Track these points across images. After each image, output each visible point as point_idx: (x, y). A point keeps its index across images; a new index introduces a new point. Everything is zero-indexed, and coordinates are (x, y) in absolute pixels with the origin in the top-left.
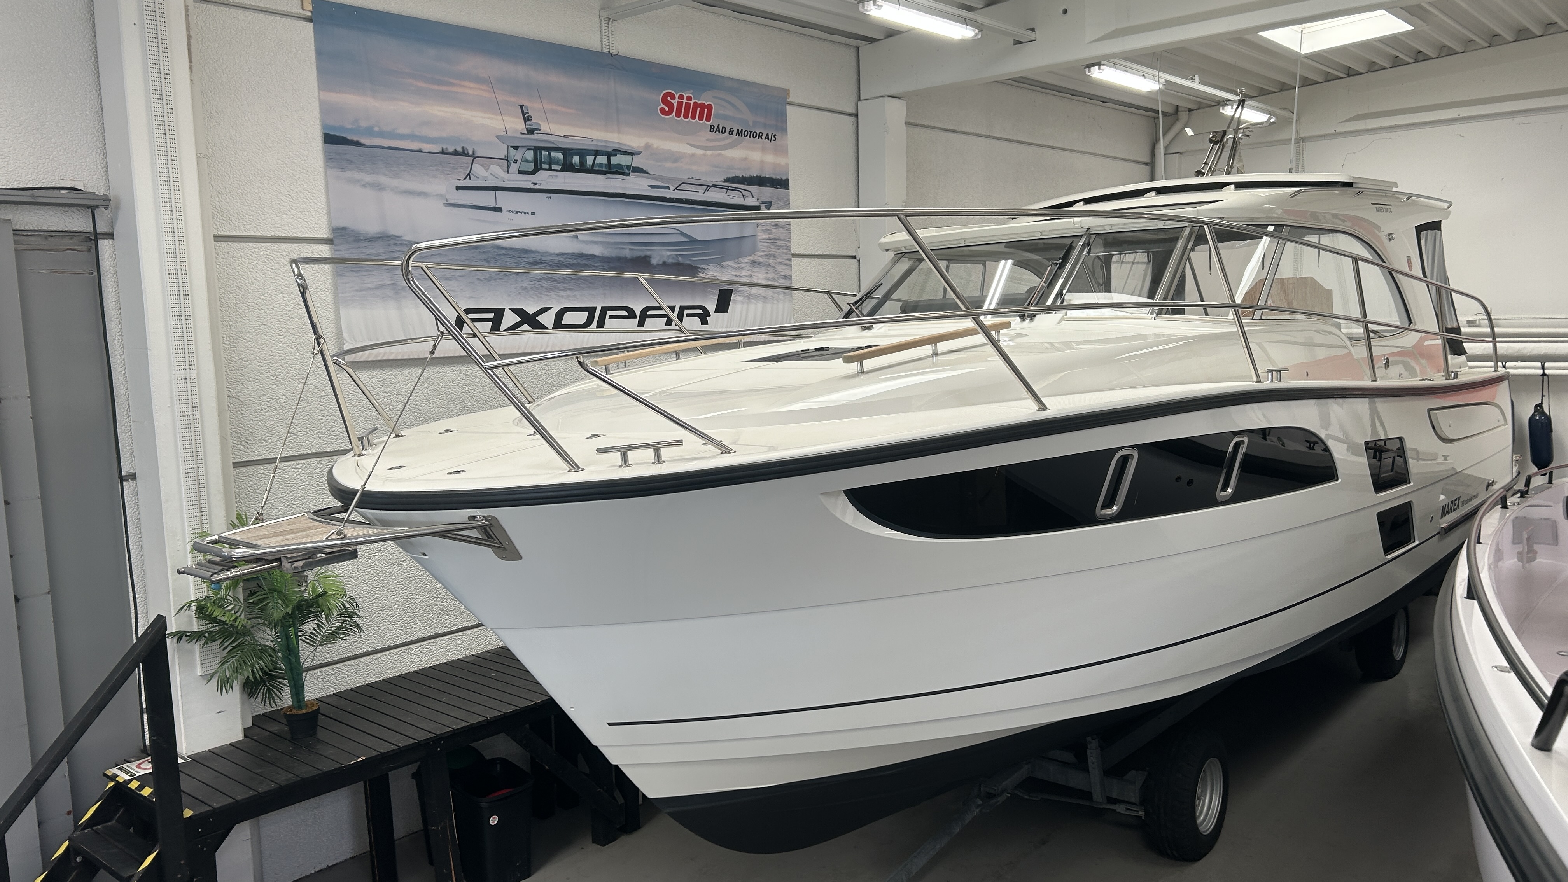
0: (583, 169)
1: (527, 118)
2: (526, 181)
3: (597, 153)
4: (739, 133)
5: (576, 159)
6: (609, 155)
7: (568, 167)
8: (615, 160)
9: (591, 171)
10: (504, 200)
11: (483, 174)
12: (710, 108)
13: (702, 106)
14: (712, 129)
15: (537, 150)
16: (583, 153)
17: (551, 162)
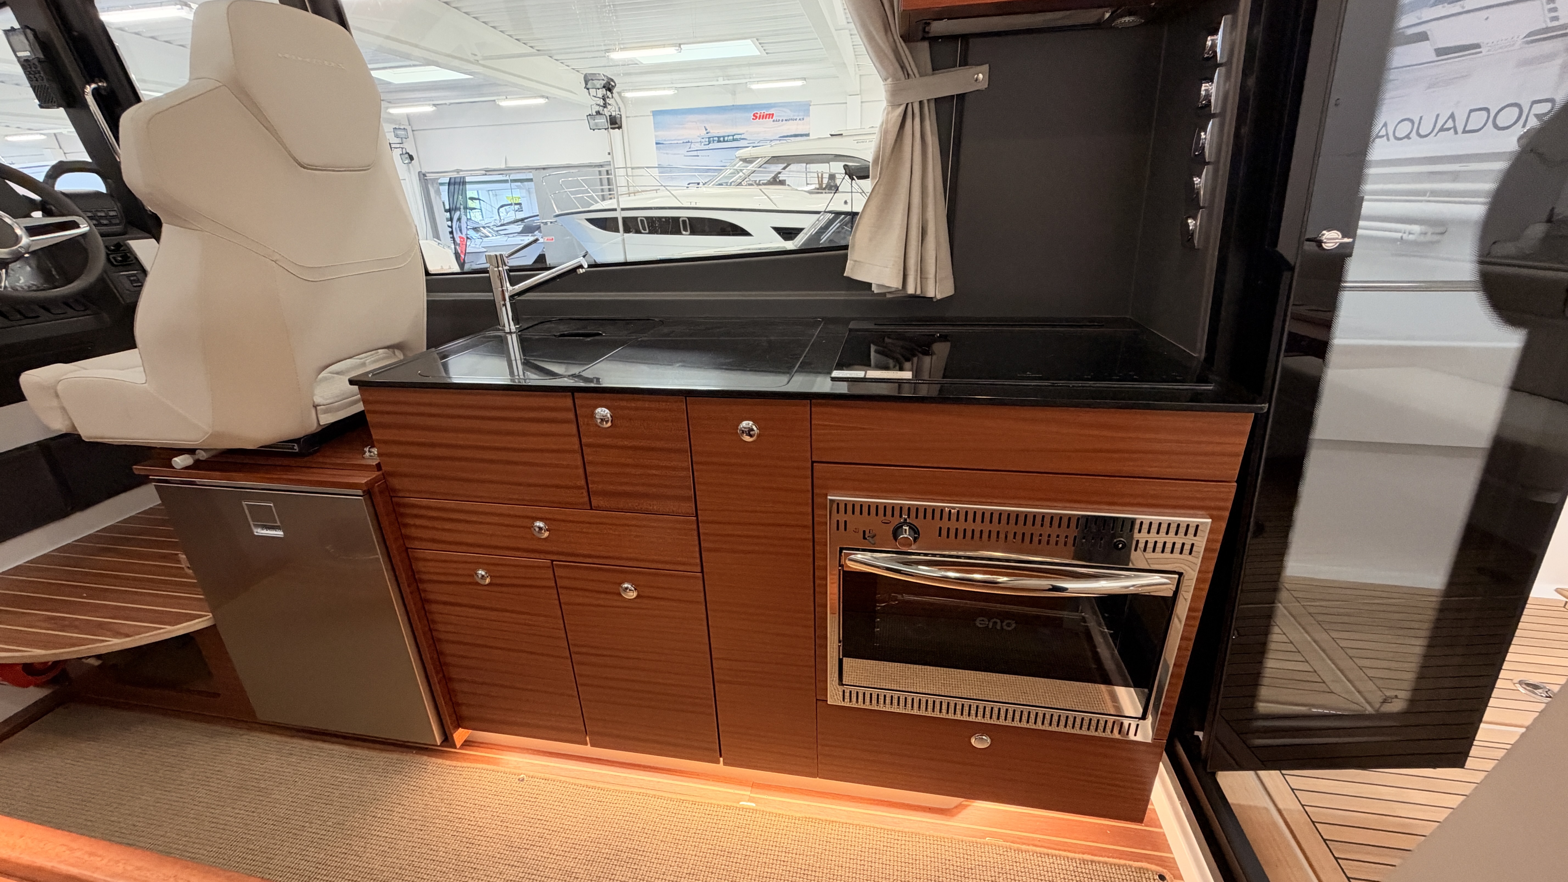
0: (724, 141)
1: (706, 130)
2: (707, 147)
3: (728, 136)
4: (786, 120)
5: (722, 139)
6: (733, 136)
7: (719, 141)
8: (735, 137)
9: (727, 141)
10: (699, 153)
11: (694, 147)
12: (773, 114)
13: (770, 114)
14: (774, 121)
15: (709, 138)
16: (724, 137)
17: (713, 141)
